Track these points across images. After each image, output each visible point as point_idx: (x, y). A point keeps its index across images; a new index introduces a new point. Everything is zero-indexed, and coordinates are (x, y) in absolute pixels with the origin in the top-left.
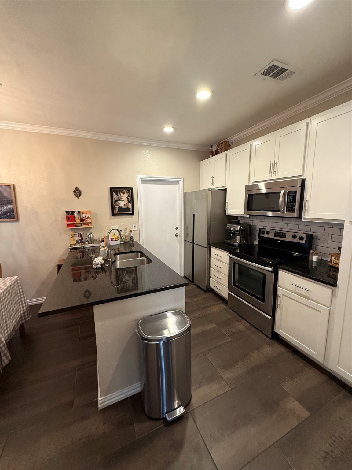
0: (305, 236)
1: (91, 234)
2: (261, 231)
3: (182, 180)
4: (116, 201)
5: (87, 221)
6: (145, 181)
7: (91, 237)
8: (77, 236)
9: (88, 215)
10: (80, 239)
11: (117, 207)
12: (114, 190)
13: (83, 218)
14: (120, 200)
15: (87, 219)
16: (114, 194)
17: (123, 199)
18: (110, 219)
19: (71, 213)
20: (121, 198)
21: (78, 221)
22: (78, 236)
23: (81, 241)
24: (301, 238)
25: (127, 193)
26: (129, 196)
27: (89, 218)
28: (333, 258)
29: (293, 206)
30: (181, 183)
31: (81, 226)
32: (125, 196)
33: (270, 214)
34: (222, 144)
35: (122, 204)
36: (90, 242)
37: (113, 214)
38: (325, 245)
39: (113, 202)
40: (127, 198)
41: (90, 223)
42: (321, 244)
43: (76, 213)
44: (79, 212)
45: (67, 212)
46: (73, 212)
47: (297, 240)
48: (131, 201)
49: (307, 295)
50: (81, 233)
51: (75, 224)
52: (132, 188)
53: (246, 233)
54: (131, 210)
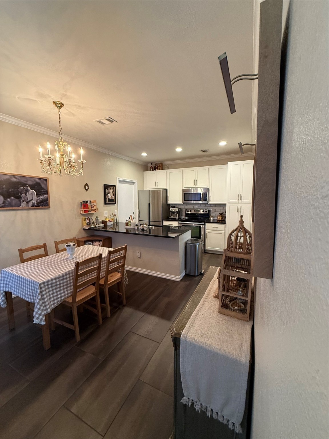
0: (208, 211)
2: (187, 210)
3: (137, 182)
4: (107, 194)
5: (93, 208)
6: (120, 181)
7: (98, 220)
8: (87, 219)
9: (95, 204)
10: (89, 221)
11: (107, 198)
13: (92, 206)
14: (109, 194)
15: (93, 206)
16: (106, 189)
17: (110, 193)
18: (104, 207)
19: (86, 202)
20: (110, 192)
21: (90, 209)
23: (89, 224)
24: (206, 212)
25: (113, 189)
27: (95, 206)
28: (218, 217)
29: (206, 198)
30: (136, 184)
31: (91, 212)
32: (111, 191)
35: (110, 196)
36: (97, 223)
37: (105, 203)
38: (214, 213)
39: (105, 195)
40: (113, 192)
41: (96, 210)
42: (212, 213)
43: (89, 202)
44: (90, 201)
45: (84, 201)
46: (87, 202)
47: (204, 213)
48: (114, 195)
49: (217, 229)
50: (89, 217)
51: (88, 210)
52: (115, 186)
53: (180, 212)
54: (114, 201)
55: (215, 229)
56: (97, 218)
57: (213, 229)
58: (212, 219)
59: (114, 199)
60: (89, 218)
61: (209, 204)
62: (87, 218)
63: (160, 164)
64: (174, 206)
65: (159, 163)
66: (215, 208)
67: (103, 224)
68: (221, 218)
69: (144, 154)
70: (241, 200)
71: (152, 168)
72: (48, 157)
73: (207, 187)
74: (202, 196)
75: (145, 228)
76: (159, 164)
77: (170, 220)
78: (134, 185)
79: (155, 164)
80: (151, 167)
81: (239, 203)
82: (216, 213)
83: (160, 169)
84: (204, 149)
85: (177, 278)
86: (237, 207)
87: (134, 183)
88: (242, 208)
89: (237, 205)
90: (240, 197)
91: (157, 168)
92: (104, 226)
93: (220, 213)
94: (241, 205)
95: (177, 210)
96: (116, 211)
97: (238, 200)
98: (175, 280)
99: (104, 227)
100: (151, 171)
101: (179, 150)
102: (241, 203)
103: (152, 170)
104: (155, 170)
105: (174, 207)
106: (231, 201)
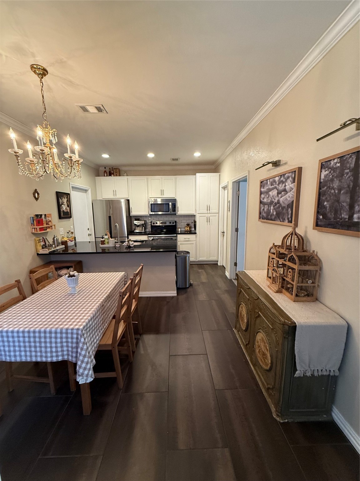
0: (174, 222)
1: (56, 237)
2: (152, 222)
3: (90, 189)
4: (61, 205)
5: (49, 224)
6: (74, 188)
7: (57, 240)
8: (41, 241)
9: (50, 219)
10: (44, 243)
11: (62, 210)
12: (59, 195)
13: (47, 221)
14: (63, 204)
15: (49, 222)
16: (59, 198)
18: (59, 222)
19: (39, 216)
20: (64, 202)
21: (45, 226)
22: (43, 241)
23: (45, 247)
24: (173, 223)
25: (67, 198)
26: (67, 201)
27: (50, 221)
28: (186, 228)
29: (175, 209)
30: (90, 191)
31: (47, 230)
32: (65, 200)
33: (160, 213)
34: (117, 170)
35: (64, 208)
36: (56, 245)
37: (60, 217)
38: (180, 224)
39: (59, 206)
41: (51, 226)
42: (179, 224)
43: (43, 216)
44: (45, 215)
45: (37, 216)
46: (41, 215)
47: (171, 224)
48: (69, 206)
49: (189, 240)
51: (43, 227)
52: (69, 194)
53: (144, 225)
54: (70, 213)
55: (187, 240)
56: (55, 238)
57: (185, 240)
58: (179, 230)
59: (69, 211)
60: (43, 238)
61: (177, 215)
62: (41, 238)
63: (117, 169)
64: (138, 218)
65: (115, 167)
66: (181, 219)
67: (62, 245)
68: (189, 228)
69: (105, 156)
70: (209, 210)
71: (107, 173)
72: (40, 150)
73: (174, 198)
74: (170, 207)
75: (131, 245)
76: (115, 169)
77: (135, 234)
78: (86, 193)
79: (110, 169)
80: (104, 172)
81: (208, 213)
82: (183, 224)
83: (116, 175)
84: (174, 158)
85: (174, 293)
86: (206, 217)
87: (86, 191)
88: (211, 218)
89: (206, 215)
90: (208, 208)
91: (113, 174)
92: (65, 247)
93: (187, 223)
94: (209, 215)
95: (143, 222)
96: (72, 227)
97: (207, 210)
98: (172, 296)
99: (64, 249)
100: (105, 176)
101: (151, 155)
102: (210, 213)
103: (107, 176)
104: (111, 176)
105: (138, 220)
106: (201, 211)
